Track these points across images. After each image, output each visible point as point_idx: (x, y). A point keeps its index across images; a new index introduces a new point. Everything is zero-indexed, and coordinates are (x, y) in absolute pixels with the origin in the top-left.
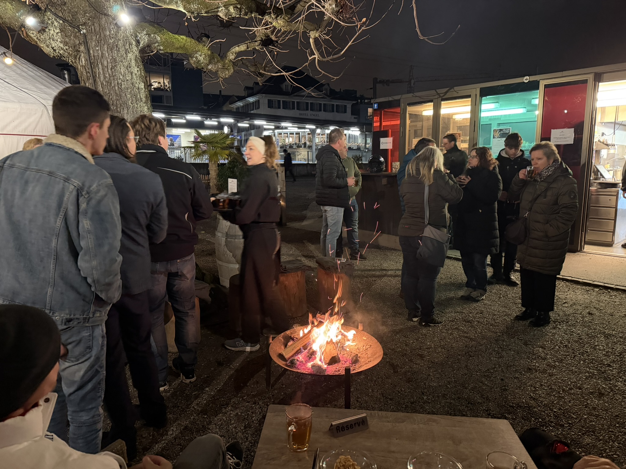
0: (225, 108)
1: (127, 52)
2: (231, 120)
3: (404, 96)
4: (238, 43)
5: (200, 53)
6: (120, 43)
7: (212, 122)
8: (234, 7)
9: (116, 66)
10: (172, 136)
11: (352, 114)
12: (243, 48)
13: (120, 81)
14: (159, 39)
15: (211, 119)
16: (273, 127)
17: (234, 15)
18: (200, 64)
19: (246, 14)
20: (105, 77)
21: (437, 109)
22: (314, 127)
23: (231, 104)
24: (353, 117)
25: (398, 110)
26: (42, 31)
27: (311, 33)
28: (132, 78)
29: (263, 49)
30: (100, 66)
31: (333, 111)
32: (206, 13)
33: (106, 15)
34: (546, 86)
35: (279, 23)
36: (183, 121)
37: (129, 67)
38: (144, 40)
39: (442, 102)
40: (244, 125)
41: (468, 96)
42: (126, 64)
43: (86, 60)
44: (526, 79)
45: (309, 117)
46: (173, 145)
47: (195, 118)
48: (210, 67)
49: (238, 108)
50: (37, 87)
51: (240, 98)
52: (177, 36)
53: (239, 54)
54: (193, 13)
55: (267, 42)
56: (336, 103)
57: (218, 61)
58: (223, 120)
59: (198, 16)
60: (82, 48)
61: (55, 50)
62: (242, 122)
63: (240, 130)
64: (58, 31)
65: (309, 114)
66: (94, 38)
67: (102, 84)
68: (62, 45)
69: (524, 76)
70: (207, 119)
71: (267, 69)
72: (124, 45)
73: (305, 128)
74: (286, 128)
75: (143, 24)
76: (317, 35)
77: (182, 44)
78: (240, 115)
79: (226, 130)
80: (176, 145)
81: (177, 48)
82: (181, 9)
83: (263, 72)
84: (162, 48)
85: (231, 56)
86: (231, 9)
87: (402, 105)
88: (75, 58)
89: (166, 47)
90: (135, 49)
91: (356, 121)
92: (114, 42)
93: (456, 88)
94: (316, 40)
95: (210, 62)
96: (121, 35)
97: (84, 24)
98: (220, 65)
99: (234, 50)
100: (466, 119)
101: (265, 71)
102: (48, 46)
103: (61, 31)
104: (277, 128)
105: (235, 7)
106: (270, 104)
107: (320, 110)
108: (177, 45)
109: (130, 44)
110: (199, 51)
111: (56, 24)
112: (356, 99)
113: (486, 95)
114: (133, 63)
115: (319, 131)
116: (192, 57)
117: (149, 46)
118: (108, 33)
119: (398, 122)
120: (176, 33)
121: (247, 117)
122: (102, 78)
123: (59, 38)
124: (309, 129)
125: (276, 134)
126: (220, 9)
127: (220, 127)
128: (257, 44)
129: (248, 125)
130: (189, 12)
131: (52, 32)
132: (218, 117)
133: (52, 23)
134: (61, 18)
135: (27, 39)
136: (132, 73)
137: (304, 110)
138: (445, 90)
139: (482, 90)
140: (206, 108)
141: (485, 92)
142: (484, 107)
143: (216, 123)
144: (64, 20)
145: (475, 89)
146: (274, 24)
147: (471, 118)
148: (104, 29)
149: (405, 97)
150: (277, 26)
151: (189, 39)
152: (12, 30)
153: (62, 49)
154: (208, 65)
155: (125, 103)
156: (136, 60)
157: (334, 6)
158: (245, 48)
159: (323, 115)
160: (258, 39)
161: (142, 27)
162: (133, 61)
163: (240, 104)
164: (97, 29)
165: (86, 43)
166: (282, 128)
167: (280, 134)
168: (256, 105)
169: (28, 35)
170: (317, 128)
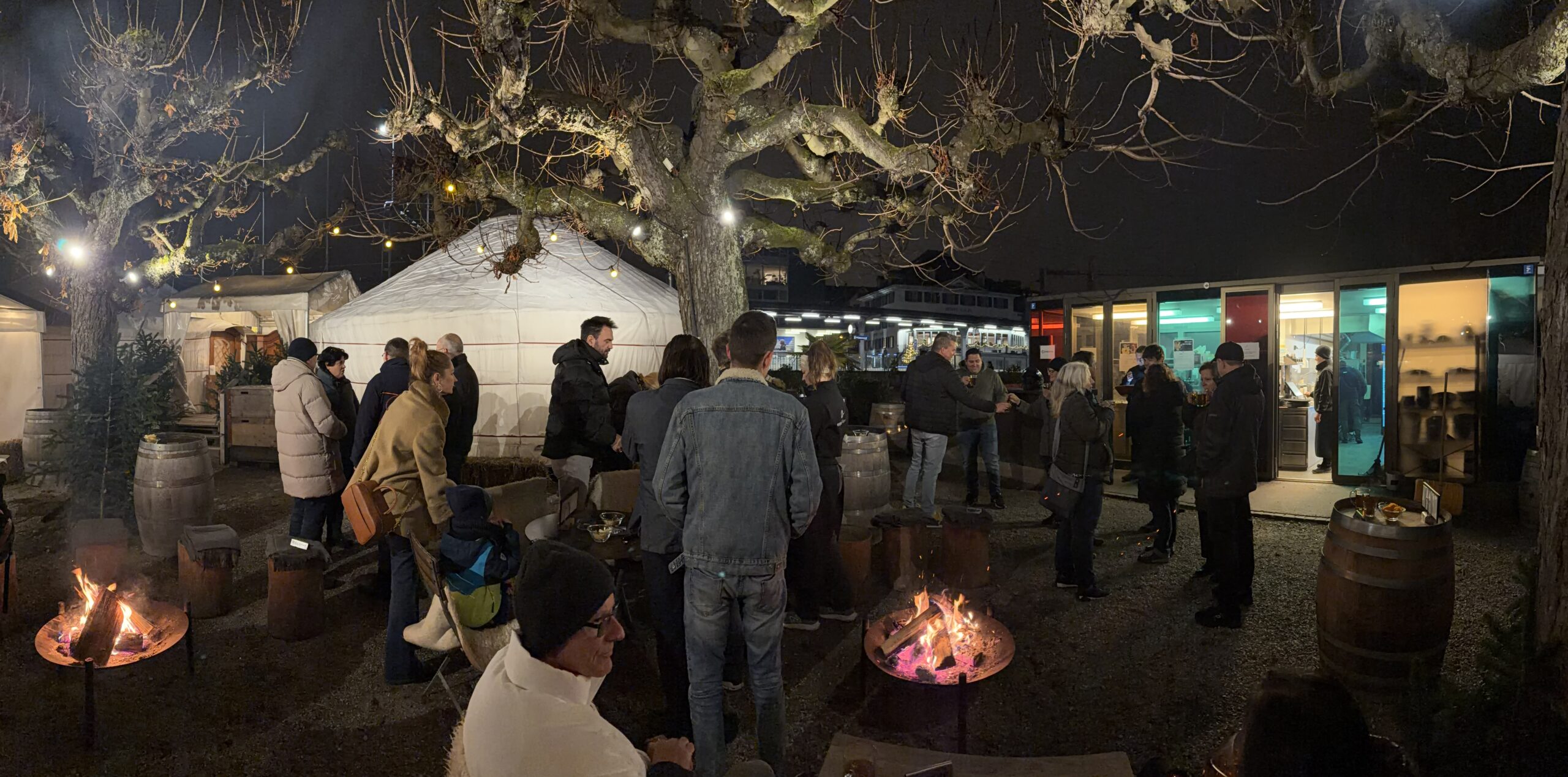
0: (852, 303)
1: (727, 253)
2: (857, 317)
3: (1068, 295)
4: (858, 232)
5: (812, 246)
6: (721, 245)
7: (836, 320)
8: (850, 192)
9: (715, 271)
10: (783, 338)
11: (1015, 309)
12: (863, 236)
13: (718, 287)
14: (766, 233)
15: (832, 317)
16: (911, 325)
17: (850, 201)
18: (812, 259)
19: (864, 198)
20: (703, 284)
21: (1108, 313)
22: (964, 325)
23: (859, 297)
24: (1016, 313)
25: (1060, 312)
26: (647, 240)
27: (945, 217)
28: (731, 283)
29: (888, 237)
30: (699, 272)
31: (990, 306)
32: (818, 200)
33: (710, 215)
34: (1227, 295)
35: (905, 207)
36: (799, 320)
37: (729, 270)
38: (748, 235)
39: (1114, 306)
40: (874, 322)
41: (1144, 301)
42: (725, 268)
43: (685, 267)
44: (1206, 285)
45: (957, 313)
46: (785, 349)
47: (815, 315)
48: (823, 262)
49: (867, 303)
50: (638, 294)
51: (871, 290)
52: (786, 228)
53: (859, 244)
54: (803, 202)
55: (893, 228)
56: (994, 295)
57: (833, 255)
58: (847, 317)
59: (810, 205)
60: (682, 254)
61: (656, 259)
62: (871, 319)
63: (869, 328)
64: (661, 238)
65: (959, 308)
66: (695, 242)
67: (699, 291)
68: (663, 253)
69: (1204, 282)
70: (827, 316)
71: (894, 259)
72: (725, 247)
73: (953, 327)
74: (927, 326)
75: (748, 218)
76: (951, 221)
77: (792, 237)
78: (868, 311)
79: (851, 329)
80: (788, 349)
81: (786, 243)
82: (790, 198)
83: (889, 264)
84: (768, 243)
85: (850, 247)
86: (847, 194)
87: (1065, 306)
88: (675, 265)
89: (772, 242)
90: (736, 249)
91: (1020, 318)
92: (715, 245)
93: (1129, 290)
94: (950, 226)
95: (823, 257)
96: (723, 235)
97: (687, 228)
98: (835, 259)
99: (853, 240)
100: (1143, 326)
101: (892, 262)
102: (650, 256)
103: (664, 238)
104: (915, 325)
105: (852, 191)
106: (908, 297)
107: (974, 305)
108: (786, 239)
109: (732, 244)
110: (811, 244)
111: (660, 231)
112: (1020, 292)
113: (1164, 300)
114: (733, 266)
115: (971, 330)
116: (803, 252)
117: (754, 242)
118: (709, 235)
119: (1061, 326)
120: (787, 225)
121: (878, 313)
122: (699, 285)
123: (661, 246)
124: (958, 327)
125: (915, 333)
126: (834, 195)
127: (844, 325)
128: (880, 231)
129: (878, 323)
130: (798, 201)
131: (655, 240)
132: (842, 314)
133: (657, 231)
134: (665, 225)
135: (633, 250)
136: (731, 277)
137: (951, 304)
138: (1116, 291)
139: (1158, 294)
140: (828, 302)
141: (1163, 297)
142: (1162, 313)
143: (838, 321)
144: (668, 226)
145: (1152, 292)
146: (898, 208)
147: (1148, 326)
148: (706, 232)
149: (1067, 297)
150: (902, 210)
151: (799, 231)
152: (620, 242)
153: (663, 257)
154: (821, 259)
155: (721, 311)
156: (736, 262)
157: (972, 186)
158: (867, 236)
159: (976, 311)
160: (883, 225)
161: (747, 222)
162: (734, 264)
163: (870, 297)
164: (699, 231)
165: (686, 249)
166: (922, 326)
167: (920, 333)
168: (890, 297)
169: (634, 246)
170: (969, 326)
